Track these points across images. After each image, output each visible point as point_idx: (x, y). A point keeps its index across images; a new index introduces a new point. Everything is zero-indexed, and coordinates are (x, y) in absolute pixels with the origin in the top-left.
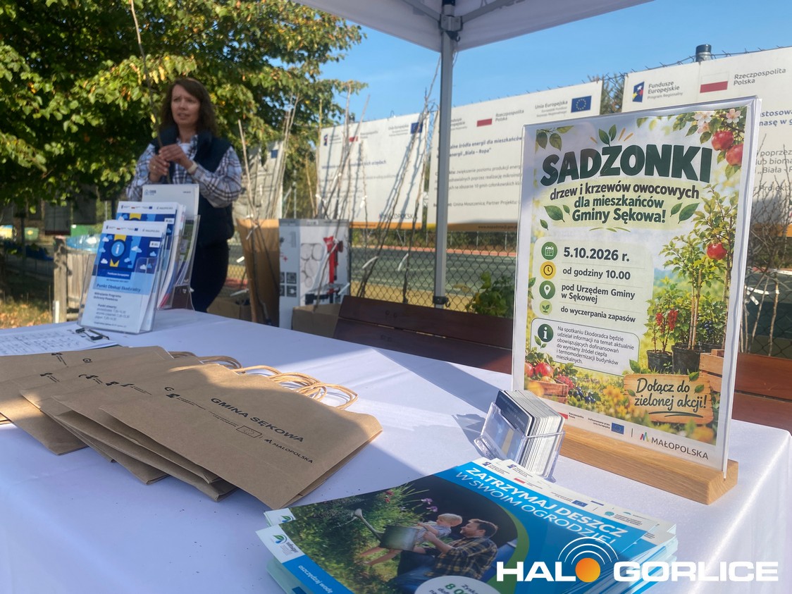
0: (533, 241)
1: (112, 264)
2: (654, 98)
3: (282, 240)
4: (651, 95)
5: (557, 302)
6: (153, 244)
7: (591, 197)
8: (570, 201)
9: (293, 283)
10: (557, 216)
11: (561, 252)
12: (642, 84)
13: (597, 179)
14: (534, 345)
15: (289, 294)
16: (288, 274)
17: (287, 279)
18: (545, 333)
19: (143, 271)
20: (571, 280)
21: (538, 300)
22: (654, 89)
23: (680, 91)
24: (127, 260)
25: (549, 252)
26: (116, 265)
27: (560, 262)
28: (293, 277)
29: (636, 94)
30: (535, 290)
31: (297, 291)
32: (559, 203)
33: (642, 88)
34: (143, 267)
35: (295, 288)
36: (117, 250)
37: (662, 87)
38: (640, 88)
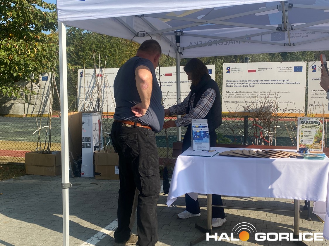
0: (300, 130)
1: (198, 137)
2: (234, 72)
3: (83, 123)
4: (232, 71)
5: (303, 137)
6: (206, 132)
7: (307, 126)
8: (305, 126)
9: (89, 141)
10: (303, 128)
11: (304, 132)
12: (229, 67)
13: (308, 124)
14: (300, 142)
15: (87, 147)
16: (86, 137)
17: (86, 140)
18: (302, 141)
19: (206, 138)
20: (305, 135)
21: (301, 137)
22: (233, 69)
23: (241, 71)
24: (201, 136)
25: (302, 132)
26: (199, 137)
27: (303, 133)
28: (89, 139)
29: (227, 71)
30: (300, 136)
31: (91, 145)
32: (303, 126)
33: (229, 69)
34: (206, 137)
35: (90, 144)
36: (198, 134)
37: (236, 69)
38: (228, 69)
